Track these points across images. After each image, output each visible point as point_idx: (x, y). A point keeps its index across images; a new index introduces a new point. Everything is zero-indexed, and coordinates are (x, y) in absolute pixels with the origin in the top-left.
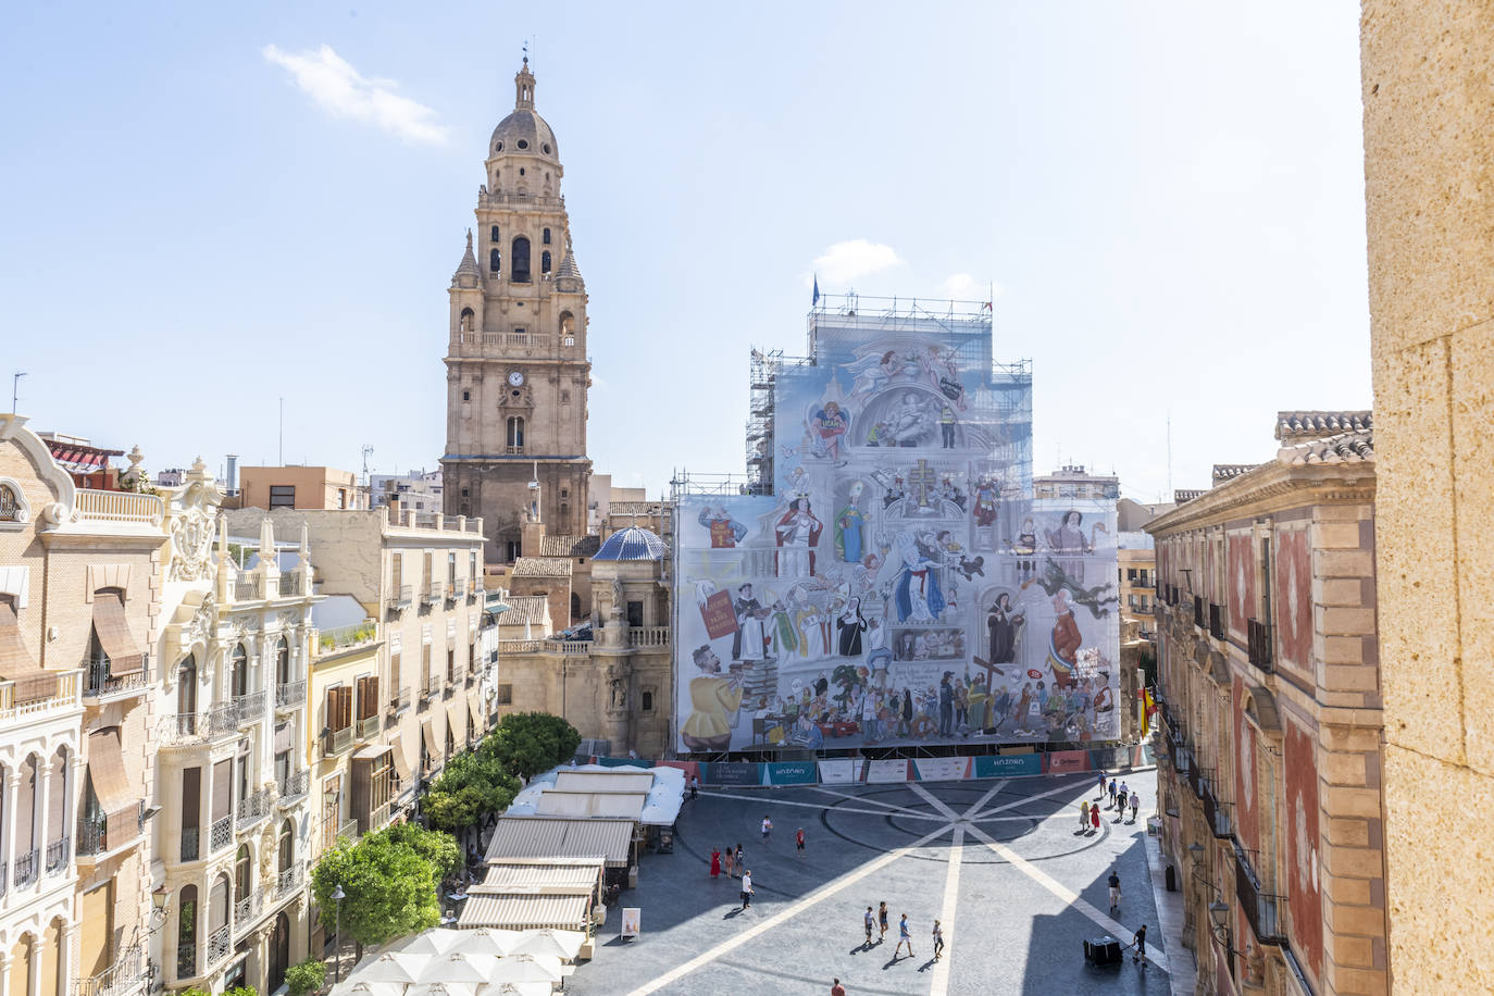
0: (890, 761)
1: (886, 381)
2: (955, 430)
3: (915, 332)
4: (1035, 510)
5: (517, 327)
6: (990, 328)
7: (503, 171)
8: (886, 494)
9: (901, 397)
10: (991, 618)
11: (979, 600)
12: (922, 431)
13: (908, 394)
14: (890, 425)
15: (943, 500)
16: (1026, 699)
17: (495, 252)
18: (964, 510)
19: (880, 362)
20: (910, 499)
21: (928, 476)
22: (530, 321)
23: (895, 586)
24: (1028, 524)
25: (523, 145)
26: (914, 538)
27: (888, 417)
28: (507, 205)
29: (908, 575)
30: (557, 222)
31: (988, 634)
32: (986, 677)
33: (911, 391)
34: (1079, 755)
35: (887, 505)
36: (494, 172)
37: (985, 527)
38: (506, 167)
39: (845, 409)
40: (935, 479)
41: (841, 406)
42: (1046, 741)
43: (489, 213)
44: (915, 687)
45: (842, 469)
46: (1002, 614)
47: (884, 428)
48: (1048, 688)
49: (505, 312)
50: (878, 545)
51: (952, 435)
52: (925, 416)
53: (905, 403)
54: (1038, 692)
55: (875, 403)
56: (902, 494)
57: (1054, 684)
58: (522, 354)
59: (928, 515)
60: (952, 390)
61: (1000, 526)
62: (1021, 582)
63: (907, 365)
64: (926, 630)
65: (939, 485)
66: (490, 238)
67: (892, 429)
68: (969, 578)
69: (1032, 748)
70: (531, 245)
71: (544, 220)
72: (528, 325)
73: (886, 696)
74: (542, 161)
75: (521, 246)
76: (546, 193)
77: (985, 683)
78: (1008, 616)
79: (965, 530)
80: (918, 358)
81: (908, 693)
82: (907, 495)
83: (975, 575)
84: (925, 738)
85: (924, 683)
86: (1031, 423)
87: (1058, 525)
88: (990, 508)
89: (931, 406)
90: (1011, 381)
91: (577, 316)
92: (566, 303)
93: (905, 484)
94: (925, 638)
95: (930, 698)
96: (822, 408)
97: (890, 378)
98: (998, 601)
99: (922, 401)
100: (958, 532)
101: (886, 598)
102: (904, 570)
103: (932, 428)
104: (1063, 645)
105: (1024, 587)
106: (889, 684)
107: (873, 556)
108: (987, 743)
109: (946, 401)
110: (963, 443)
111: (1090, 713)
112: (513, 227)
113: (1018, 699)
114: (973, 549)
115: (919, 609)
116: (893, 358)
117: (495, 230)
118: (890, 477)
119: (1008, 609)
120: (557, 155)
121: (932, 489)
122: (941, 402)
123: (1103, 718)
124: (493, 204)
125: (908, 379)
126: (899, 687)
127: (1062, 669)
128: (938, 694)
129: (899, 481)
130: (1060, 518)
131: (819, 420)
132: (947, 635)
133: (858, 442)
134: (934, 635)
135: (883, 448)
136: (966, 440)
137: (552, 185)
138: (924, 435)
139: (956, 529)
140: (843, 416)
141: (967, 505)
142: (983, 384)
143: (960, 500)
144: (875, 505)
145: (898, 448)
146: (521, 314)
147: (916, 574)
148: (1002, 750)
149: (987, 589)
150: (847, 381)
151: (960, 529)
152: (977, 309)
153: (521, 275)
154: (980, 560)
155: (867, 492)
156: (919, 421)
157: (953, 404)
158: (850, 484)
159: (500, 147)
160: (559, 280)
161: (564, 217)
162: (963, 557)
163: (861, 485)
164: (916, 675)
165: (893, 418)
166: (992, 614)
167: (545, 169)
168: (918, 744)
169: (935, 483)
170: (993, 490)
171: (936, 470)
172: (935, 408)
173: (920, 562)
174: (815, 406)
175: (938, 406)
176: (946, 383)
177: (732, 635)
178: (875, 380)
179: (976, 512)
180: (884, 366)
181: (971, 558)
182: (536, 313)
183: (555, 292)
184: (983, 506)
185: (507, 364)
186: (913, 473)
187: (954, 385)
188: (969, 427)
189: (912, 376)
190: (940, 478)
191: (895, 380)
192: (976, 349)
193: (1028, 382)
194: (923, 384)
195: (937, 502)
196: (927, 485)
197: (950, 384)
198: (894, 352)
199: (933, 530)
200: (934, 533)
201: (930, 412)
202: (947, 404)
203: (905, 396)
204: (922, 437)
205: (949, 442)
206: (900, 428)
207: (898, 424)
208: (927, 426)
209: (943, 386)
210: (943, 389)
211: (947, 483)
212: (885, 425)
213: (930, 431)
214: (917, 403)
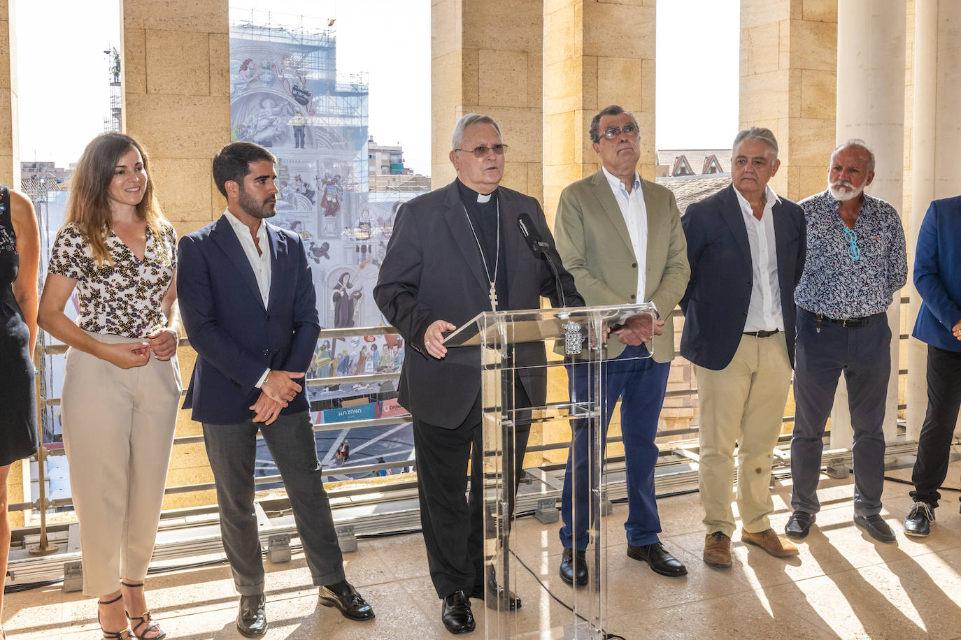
1: (244, 86)
2: (306, 133)
3: (270, 42)
4: (370, 201)
6: (334, 42)
9: (258, 101)
10: (336, 294)
11: (326, 280)
12: (277, 133)
13: (264, 99)
14: (249, 127)
15: (295, 194)
16: (362, 359)
18: (313, 203)
19: (239, 68)
21: (283, 173)
24: (365, 213)
27: (247, 120)
31: (333, 307)
32: (331, 344)
33: (267, 96)
37: (330, 217)
40: (288, 175)
42: (378, 392)
46: (344, 290)
47: (244, 129)
48: (380, 349)
51: (303, 136)
52: (280, 120)
53: (262, 107)
54: (372, 353)
57: (384, 345)
59: (283, 207)
60: (302, 96)
61: (342, 215)
62: (360, 263)
63: (264, 73)
65: (292, 181)
67: (251, 131)
68: (318, 261)
69: (367, 398)
77: (330, 349)
78: (349, 292)
79: (313, 219)
80: (273, 66)
83: (322, 259)
86: (367, 127)
87: (390, 214)
88: (334, 201)
89: (285, 111)
90: (350, 90)
97: (248, 84)
98: (341, 280)
99: (276, 105)
100: (310, 222)
103: (284, 130)
105: (362, 267)
108: (331, 398)
109: (298, 106)
110: (312, 144)
113: (356, 360)
114: (320, 236)
116: (250, 65)
119: (349, 286)
121: (286, 184)
122: (293, 107)
125: (265, 85)
130: (391, 209)
136: (314, 142)
138: (279, 136)
139: (306, 219)
141: (315, 198)
142: (328, 92)
143: (309, 194)
148: (344, 403)
149: (331, 270)
151: (310, 220)
152: (323, 26)
154: (327, 246)
156: (275, 123)
157: (302, 108)
162: (312, 243)
165: (252, 121)
166: (336, 291)
169: (288, 179)
170: (336, 185)
171: (289, 167)
172: (288, 112)
175: (290, 111)
176: (297, 90)
178: (235, 85)
179: (323, 205)
180: (243, 72)
181: (319, 244)
184: (329, 199)
187: (304, 92)
188: (317, 130)
189: (268, 83)
190: (293, 175)
191: (252, 86)
192: (320, 59)
193: (365, 91)
194: (276, 90)
195: (291, 196)
196: (282, 181)
197: (300, 91)
198: (251, 60)
199: (287, 220)
200: (288, 223)
201: (284, 116)
202: (298, 109)
203: (262, 101)
204: (277, 138)
205: (300, 143)
206: (257, 129)
207: (256, 126)
208: (282, 128)
209: (295, 92)
210: (294, 95)
211: (298, 179)
212: (244, 126)
213: (284, 133)
214: (272, 107)
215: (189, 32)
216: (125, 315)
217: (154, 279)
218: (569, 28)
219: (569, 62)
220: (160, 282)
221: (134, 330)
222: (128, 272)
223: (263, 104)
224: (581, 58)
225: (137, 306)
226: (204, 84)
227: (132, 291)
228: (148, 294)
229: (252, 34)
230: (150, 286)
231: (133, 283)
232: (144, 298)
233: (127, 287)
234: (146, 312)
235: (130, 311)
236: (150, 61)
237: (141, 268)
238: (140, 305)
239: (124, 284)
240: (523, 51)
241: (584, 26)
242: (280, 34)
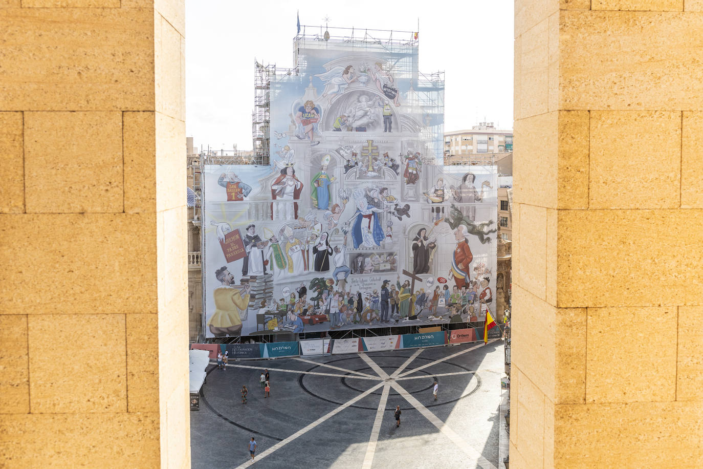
0: (347, 339)
1: (346, 86)
2: (392, 120)
3: (366, 52)
4: (445, 172)
6: (417, 50)
8: (345, 163)
9: (357, 97)
10: (414, 244)
11: (406, 233)
12: (370, 120)
13: (361, 95)
14: (349, 116)
16: (436, 296)
18: (398, 174)
19: (342, 73)
20: (362, 166)
21: (374, 151)
23: (352, 225)
24: (440, 182)
26: (364, 193)
27: (348, 111)
29: (360, 217)
31: (412, 255)
32: (411, 283)
33: (363, 93)
34: (468, 331)
35: (346, 171)
37: (411, 185)
39: (319, 106)
40: (378, 153)
41: (316, 104)
42: (449, 323)
44: (365, 290)
45: (316, 147)
46: (422, 242)
47: (345, 118)
48: (451, 289)
50: (340, 197)
51: (390, 123)
52: (372, 111)
53: (359, 101)
54: (444, 292)
55: (338, 102)
56: (356, 163)
57: (454, 286)
59: (374, 177)
60: (390, 93)
61: (421, 184)
62: (435, 221)
63: (361, 76)
64: (372, 254)
65: (381, 157)
67: (350, 119)
68: (400, 219)
69: (440, 327)
73: (346, 297)
77: (410, 287)
78: (425, 243)
79: (398, 186)
80: (369, 70)
81: (360, 295)
82: (360, 164)
83: (404, 217)
84: (371, 324)
85: (371, 288)
86: (443, 115)
87: (460, 183)
88: (415, 172)
89: (377, 104)
90: (430, 86)
93: (359, 157)
94: (371, 259)
95: (374, 297)
96: (303, 105)
97: (349, 84)
98: (419, 234)
99: (370, 100)
100: (394, 188)
101: (345, 233)
102: (358, 214)
103: (376, 118)
104: (460, 262)
105: (436, 224)
106: (347, 289)
107: (337, 205)
108: (411, 325)
110: (398, 128)
111: (477, 305)
113: (431, 297)
114: (403, 200)
115: (367, 240)
116: (351, 70)
118: (349, 152)
119: (425, 238)
121: (376, 160)
122: (383, 101)
123: (485, 307)
125: (361, 85)
126: (354, 291)
127: (460, 277)
128: (380, 295)
129: (355, 155)
130: (461, 179)
131: (301, 113)
132: (385, 256)
133: (327, 128)
134: (378, 256)
135: (344, 132)
136: (400, 127)
138: (372, 123)
139: (392, 186)
140: (317, 110)
141: (399, 170)
142: (411, 88)
143: (394, 167)
144: (338, 171)
145: (354, 132)
147: (366, 216)
148: (420, 330)
149: (413, 225)
150: (320, 87)
151: (395, 186)
154: (408, 207)
155: (333, 162)
156: (368, 114)
157: (391, 102)
158: (322, 156)
162: (397, 205)
163: (329, 157)
164: (365, 283)
165: (351, 112)
166: (415, 242)
168: (366, 327)
169: (378, 156)
170: (416, 160)
171: (379, 147)
172: (379, 105)
173: (368, 208)
174: (299, 104)
175: (381, 104)
176: (387, 87)
177: (242, 260)
178: (339, 85)
179: (405, 175)
180: (345, 75)
181: (402, 205)
184: (410, 171)
186: (364, 149)
187: (392, 89)
188: (402, 118)
189: (364, 83)
190: (382, 152)
191: (352, 85)
192: (408, 64)
193: (442, 87)
194: (371, 88)
195: (380, 168)
196: (373, 157)
197: (389, 88)
198: (352, 66)
199: (377, 187)
200: (378, 189)
201: (376, 107)
202: (387, 102)
203: (359, 96)
204: (370, 124)
205: (388, 128)
206: (355, 118)
207: (354, 115)
208: (374, 117)
209: (385, 89)
210: (385, 92)
211: (386, 155)
212: (346, 116)
213: (375, 121)
214: (367, 101)
223: (360, 99)
229: (353, 47)
242: (379, 45)
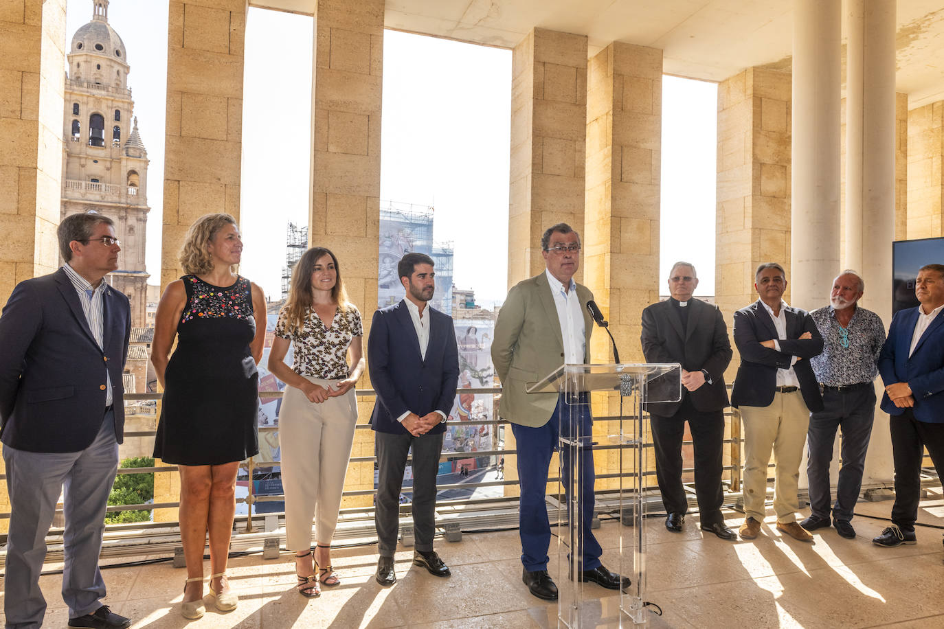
3: (390, 221)
5: (94, 178)
6: (432, 221)
7: (82, 64)
9: (382, 259)
13: (385, 257)
17: (75, 123)
22: (103, 174)
25: (99, 47)
28: (86, 89)
30: (126, 106)
33: (387, 255)
34: (471, 461)
36: (75, 63)
38: (86, 62)
43: (71, 94)
49: (83, 166)
53: (383, 263)
58: (98, 198)
63: (386, 241)
66: (72, 111)
70: (105, 120)
71: (116, 104)
72: (102, 177)
74: (115, 62)
75: (97, 121)
76: (117, 84)
80: (392, 236)
86: (451, 277)
87: (465, 334)
90: (441, 253)
91: (141, 175)
92: (132, 164)
99: (393, 262)
104: (465, 401)
111: (477, 438)
112: (91, 105)
117: (76, 107)
120: (125, 58)
123: (483, 439)
124: (75, 87)
125: (386, 248)
127: (464, 414)
130: (466, 331)
137: (122, 79)
138: (394, 282)
146: (97, 169)
152: (425, 211)
153: (96, 141)
156: (392, 273)
159: (80, 46)
160: (127, 148)
161: (131, 104)
167: (117, 67)
177: (276, 401)
182: (108, 169)
183: (124, 156)
185: (86, 204)
189: (388, 247)
192: (423, 232)
193: (451, 254)
194: (394, 252)
203: (384, 258)
214: (390, 263)
215: (354, 196)
216: (318, 364)
217: (336, 341)
218: (602, 199)
219: (601, 221)
220: (341, 343)
221: (322, 374)
222: (319, 336)
224: (610, 219)
225: (325, 358)
226: (362, 229)
227: (322, 348)
228: (333, 350)
230: (334, 346)
231: (322, 343)
232: (330, 354)
233: (318, 346)
234: (332, 363)
235: (321, 362)
236: (329, 213)
237: (328, 334)
238: (327, 358)
239: (315, 343)
240: (572, 213)
241: (612, 197)
242: (397, 216)
